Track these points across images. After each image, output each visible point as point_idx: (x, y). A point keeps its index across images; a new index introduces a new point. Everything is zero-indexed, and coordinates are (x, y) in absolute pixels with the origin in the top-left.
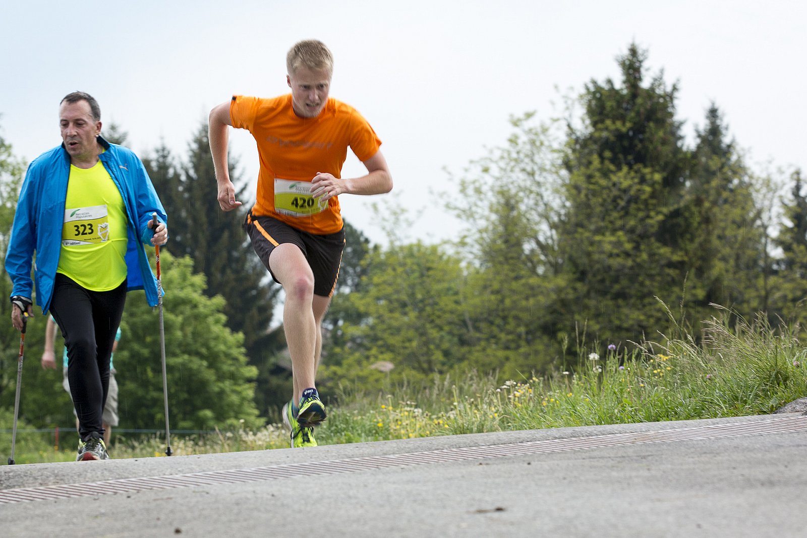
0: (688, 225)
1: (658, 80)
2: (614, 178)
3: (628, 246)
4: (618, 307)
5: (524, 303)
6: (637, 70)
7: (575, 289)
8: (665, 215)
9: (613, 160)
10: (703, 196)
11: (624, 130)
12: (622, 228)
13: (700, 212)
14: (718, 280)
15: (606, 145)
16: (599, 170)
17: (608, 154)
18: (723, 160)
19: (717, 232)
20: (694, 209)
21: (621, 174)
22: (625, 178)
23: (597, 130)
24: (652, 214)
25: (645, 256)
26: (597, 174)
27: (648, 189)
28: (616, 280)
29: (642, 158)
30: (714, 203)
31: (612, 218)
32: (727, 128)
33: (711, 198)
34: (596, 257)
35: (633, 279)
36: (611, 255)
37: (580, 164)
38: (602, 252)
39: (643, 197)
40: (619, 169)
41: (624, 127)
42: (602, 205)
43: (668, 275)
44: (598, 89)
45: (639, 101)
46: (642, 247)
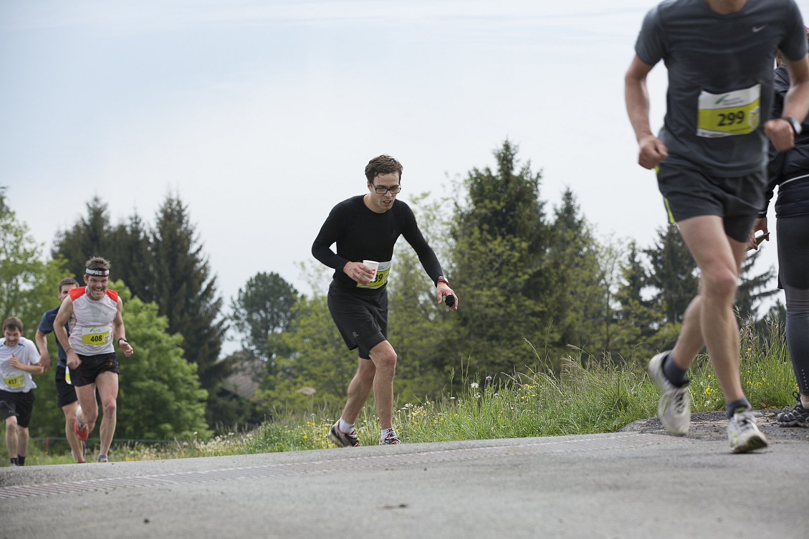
0: (548, 283)
1: (526, 170)
2: (491, 246)
3: (501, 299)
4: (493, 346)
5: (419, 342)
6: (510, 161)
7: (459, 332)
8: (530, 275)
9: (490, 232)
10: (560, 261)
11: (499, 208)
12: (496, 285)
13: (557, 273)
14: (570, 326)
15: (484, 219)
16: (479, 239)
17: (486, 227)
18: (576, 233)
19: (570, 289)
20: (552, 271)
21: (496, 242)
22: (499, 246)
23: (477, 208)
24: (520, 274)
25: (514, 307)
26: (478, 242)
27: (517, 255)
28: (491, 325)
29: (512, 231)
30: (568, 266)
31: (488, 277)
32: (578, 208)
33: (566, 262)
34: (476, 307)
35: (504, 324)
36: (487, 306)
37: (464, 234)
38: (481, 303)
39: (513, 261)
40: (495, 239)
41: (499, 206)
42: (481, 266)
43: (532, 322)
44: (479, 176)
45: (511, 185)
46: (512, 300)
